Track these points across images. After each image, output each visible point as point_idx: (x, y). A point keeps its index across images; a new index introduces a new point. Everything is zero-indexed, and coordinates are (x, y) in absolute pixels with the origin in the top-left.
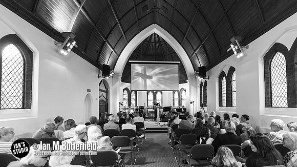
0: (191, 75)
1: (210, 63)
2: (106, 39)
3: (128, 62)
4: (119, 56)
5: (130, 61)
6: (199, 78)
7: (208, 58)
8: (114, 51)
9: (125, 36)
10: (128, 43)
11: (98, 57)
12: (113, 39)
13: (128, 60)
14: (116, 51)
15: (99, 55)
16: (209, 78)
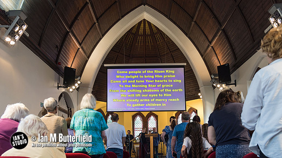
0: (205, 84)
1: (236, 59)
2: (70, 28)
3: (102, 66)
4: (89, 57)
5: (105, 65)
6: (218, 86)
7: (233, 50)
8: (82, 48)
9: (99, 25)
10: (103, 36)
11: (58, 56)
12: (80, 28)
13: (103, 64)
14: (85, 48)
15: (59, 52)
16: (235, 84)
